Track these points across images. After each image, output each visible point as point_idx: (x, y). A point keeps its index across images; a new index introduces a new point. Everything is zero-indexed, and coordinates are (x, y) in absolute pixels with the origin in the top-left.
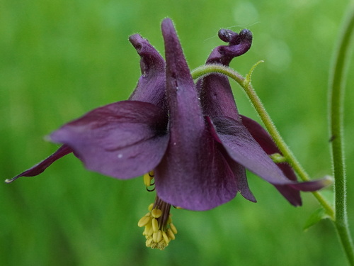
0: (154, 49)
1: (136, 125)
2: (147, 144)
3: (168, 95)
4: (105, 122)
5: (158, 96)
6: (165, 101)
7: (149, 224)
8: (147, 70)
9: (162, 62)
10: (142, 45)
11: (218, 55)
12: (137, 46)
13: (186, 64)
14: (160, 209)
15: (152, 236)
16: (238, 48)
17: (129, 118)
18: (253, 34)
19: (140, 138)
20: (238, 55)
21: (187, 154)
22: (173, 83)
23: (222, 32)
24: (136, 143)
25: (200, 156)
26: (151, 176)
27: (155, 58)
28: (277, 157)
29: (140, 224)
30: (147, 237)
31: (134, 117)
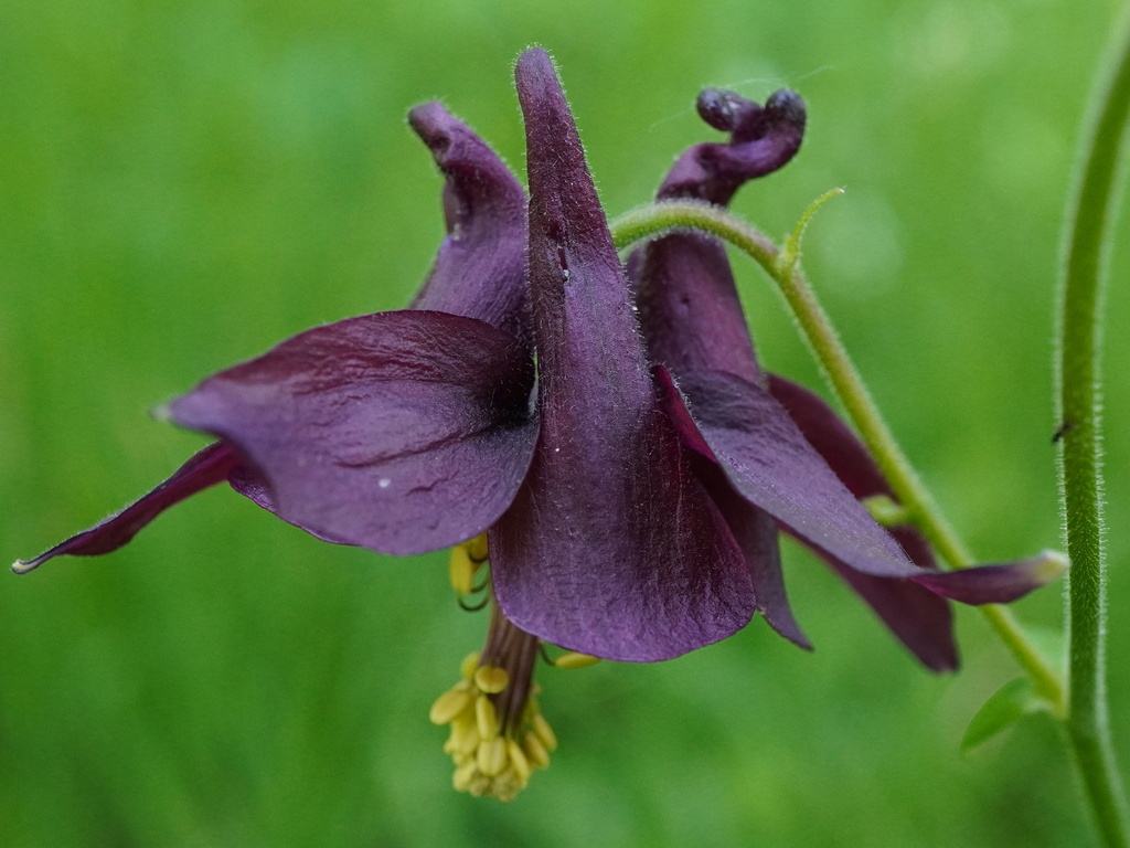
0: (488, 151)
1: (431, 389)
2: (466, 450)
3: (536, 294)
4: (336, 375)
5: (501, 299)
6: (525, 317)
7: (468, 715)
8: (466, 220)
9: (516, 191)
10: (452, 136)
11: (694, 172)
12: (436, 141)
13: (595, 197)
14: (503, 665)
15: (475, 754)
16: (759, 150)
17: (411, 366)
18: (808, 104)
19: (445, 431)
20: (760, 172)
21: (595, 484)
22: (551, 255)
23: (710, 99)
24: (434, 446)
25: (636, 491)
26: (476, 561)
27: (492, 181)
28: (882, 508)
29: (438, 715)
30: (457, 759)
31: (426, 362)
